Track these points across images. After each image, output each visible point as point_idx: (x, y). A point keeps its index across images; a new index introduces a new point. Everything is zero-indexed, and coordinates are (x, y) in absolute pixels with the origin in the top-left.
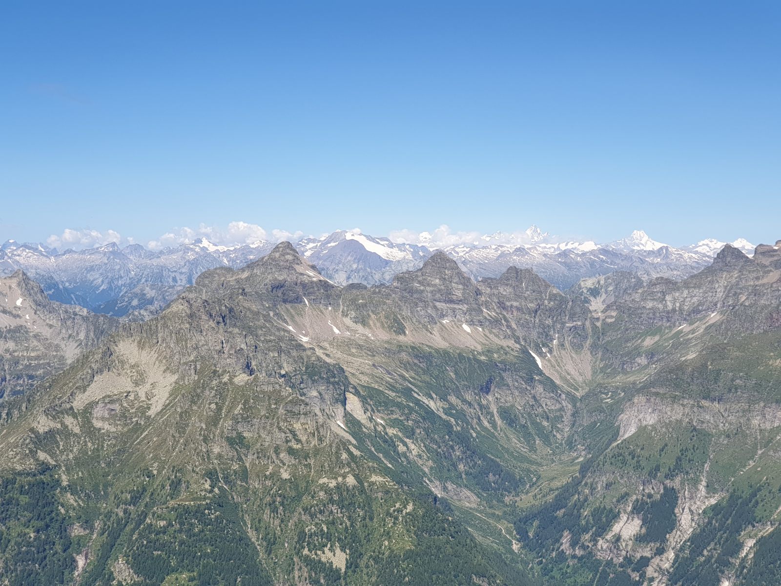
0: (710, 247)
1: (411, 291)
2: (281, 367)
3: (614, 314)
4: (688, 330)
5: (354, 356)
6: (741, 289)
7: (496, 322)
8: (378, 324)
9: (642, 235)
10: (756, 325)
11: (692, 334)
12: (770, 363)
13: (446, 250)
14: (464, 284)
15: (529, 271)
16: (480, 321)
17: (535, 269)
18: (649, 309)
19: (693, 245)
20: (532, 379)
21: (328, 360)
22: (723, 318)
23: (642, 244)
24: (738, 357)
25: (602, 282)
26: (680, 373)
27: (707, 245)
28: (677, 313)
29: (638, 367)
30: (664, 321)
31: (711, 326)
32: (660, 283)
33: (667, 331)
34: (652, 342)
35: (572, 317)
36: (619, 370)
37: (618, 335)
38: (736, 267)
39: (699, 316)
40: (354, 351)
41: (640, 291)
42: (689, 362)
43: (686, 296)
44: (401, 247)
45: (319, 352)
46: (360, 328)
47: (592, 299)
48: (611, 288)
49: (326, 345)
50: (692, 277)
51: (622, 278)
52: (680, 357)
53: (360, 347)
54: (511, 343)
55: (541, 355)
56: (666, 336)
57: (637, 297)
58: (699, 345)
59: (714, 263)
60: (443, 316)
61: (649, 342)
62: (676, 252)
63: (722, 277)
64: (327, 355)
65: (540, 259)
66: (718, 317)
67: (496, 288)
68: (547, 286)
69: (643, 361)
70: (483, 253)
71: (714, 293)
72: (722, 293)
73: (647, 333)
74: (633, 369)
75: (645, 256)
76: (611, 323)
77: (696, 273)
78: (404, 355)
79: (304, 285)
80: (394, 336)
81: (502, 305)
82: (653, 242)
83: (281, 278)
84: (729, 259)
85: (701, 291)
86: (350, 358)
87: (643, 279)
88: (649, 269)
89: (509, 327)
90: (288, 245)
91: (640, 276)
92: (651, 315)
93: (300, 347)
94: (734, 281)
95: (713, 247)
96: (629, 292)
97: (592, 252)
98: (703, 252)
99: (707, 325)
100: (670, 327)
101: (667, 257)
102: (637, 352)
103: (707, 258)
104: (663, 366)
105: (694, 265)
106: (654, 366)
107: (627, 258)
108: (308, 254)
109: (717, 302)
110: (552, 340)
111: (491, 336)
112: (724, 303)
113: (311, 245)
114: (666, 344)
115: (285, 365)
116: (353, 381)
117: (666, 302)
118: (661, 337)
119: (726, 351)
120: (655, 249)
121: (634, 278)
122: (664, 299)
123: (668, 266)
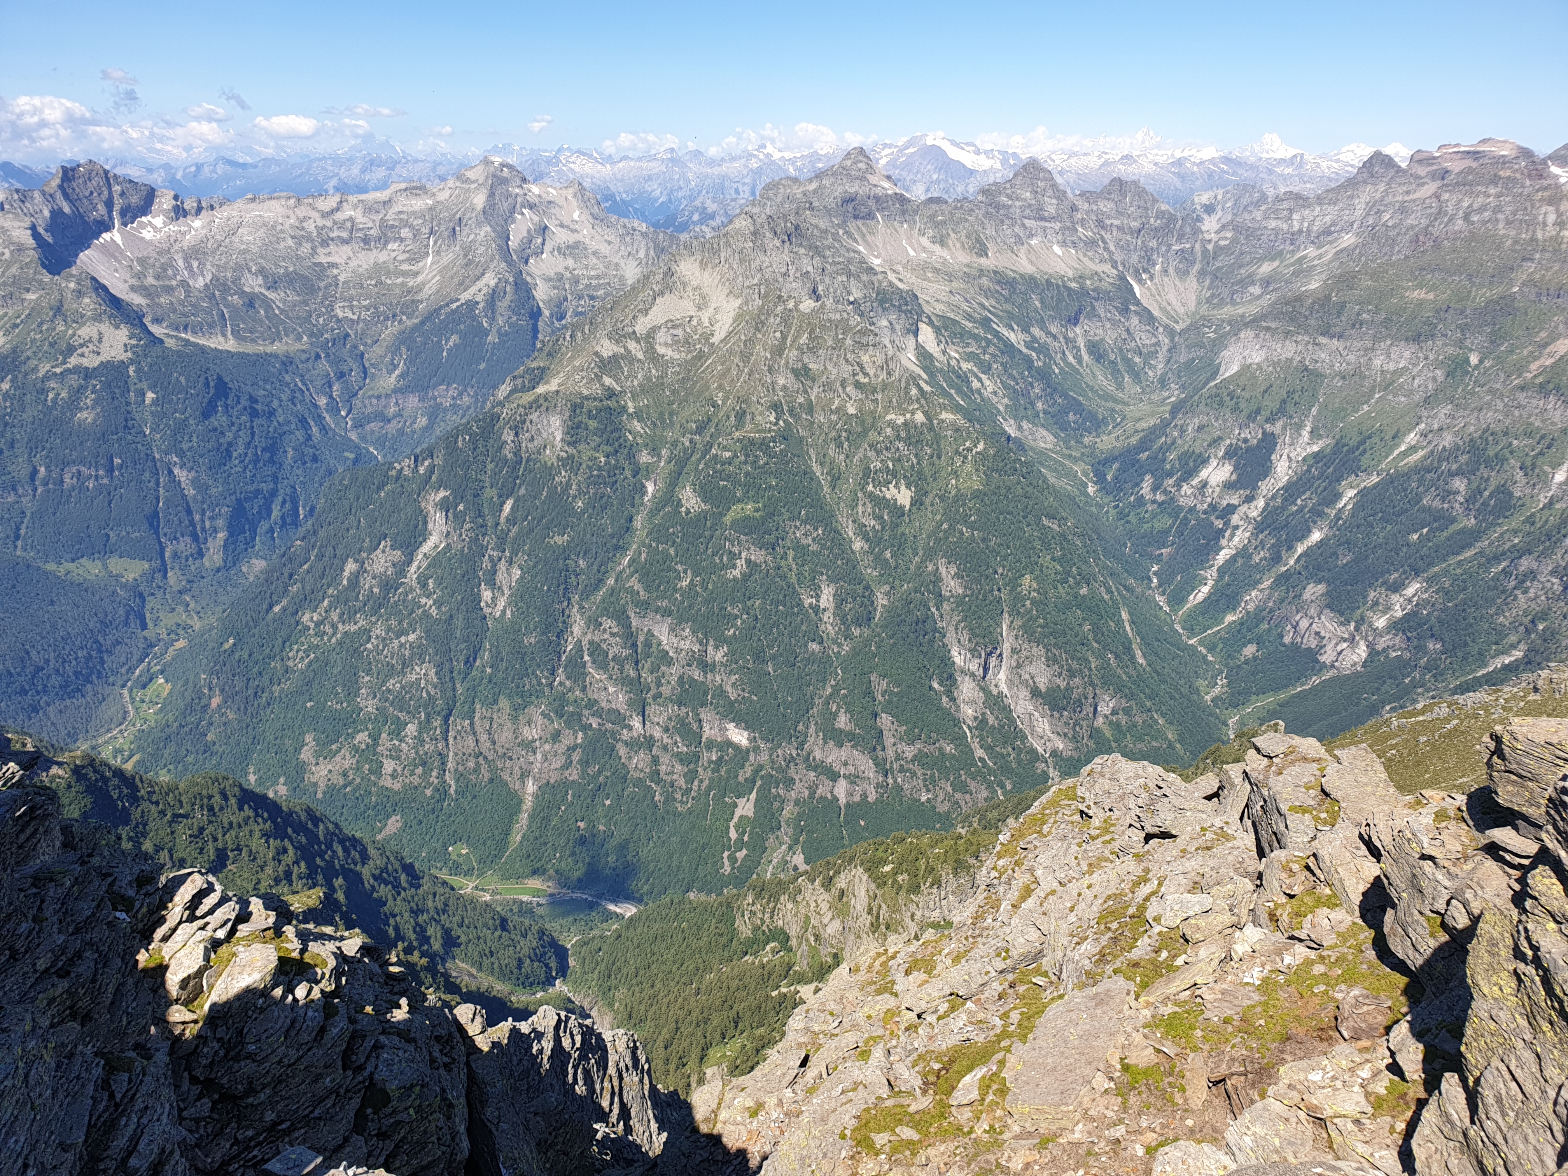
0: (1355, 154)
1: (998, 207)
2: (849, 293)
3: (1229, 235)
4: (1315, 255)
5: (929, 281)
6: (1385, 206)
7: (1091, 243)
8: (958, 245)
9: (1274, 139)
10: (1397, 249)
11: (1318, 260)
12: (1407, 294)
13: (1041, 157)
14: (1058, 198)
15: (1134, 183)
16: (1073, 242)
17: (1142, 180)
18: (1271, 229)
19: (1335, 152)
20: (1127, 310)
21: (901, 286)
22: (1358, 241)
23: (1273, 151)
24: (1369, 288)
25: (1220, 197)
26: (1298, 305)
27: (1353, 151)
28: (1304, 234)
29: (1250, 298)
30: (1287, 244)
31: (1341, 251)
32: (1288, 199)
33: (1289, 256)
34: (1270, 268)
35: (1181, 237)
36: (1228, 300)
37: (1231, 259)
38: (1384, 179)
39: (1329, 238)
40: (929, 275)
41: (1263, 208)
42: (1310, 292)
43: (1317, 214)
44: (989, 153)
45: (892, 277)
46: (937, 248)
47: (1205, 216)
48: (1229, 204)
49: (899, 268)
50: (1328, 191)
51: (1243, 192)
52: (1301, 286)
53: (936, 271)
54: (1107, 268)
55: (1140, 281)
56: (1287, 262)
57: (1258, 215)
58: (1325, 273)
59: (1358, 173)
60: (1031, 236)
61: (1266, 268)
62: (1313, 161)
63: (1364, 192)
64: (900, 280)
65: (1149, 168)
66: (1352, 240)
67: (1096, 203)
68: (1155, 201)
69: (1256, 290)
70: (1084, 161)
71: (1352, 211)
72: (1361, 211)
73: (1265, 258)
74: (1244, 299)
75: (1274, 166)
76: (1224, 245)
77: (1333, 186)
78: (984, 281)
79: (877, 199)
80: (975, 258)
81: (1100, 224)
82: (1286, 147)
83: (852, 190)
84: (1376, 168)
85: (1336, 208)
86: (925, 283)
87: (1268, 193)
88: (1278, 182)
89: (1106, 249)
90: (861, 151)
91: (1265, 190)
92: (1272, 237)
93: (870, 270)
94: (1378, 195)
95: (1359, 155)
96: (1249, 209)
97: (1212, 161)
98: (1346, 160)
99: (1338, 249)
100: (1293, 250)
101: (1301, 167)
102: (1250, 280)
103: (1349, 168)
104: (1278, 297)
105: (1333, 176)
106: (1268, 296)
107: (1253, 167)
108: (883, 162)
109: (1354, 221)
110: (1154, 265)
111: (1085, 260)
112: (1362, 223)
113: (887, 151)
114: (1286, 271)
115: (854, 291)
116: (927, 309)
117: (1292, 222)
118: (1281, 263)
119: (1356, 280)
120: (1288, 157)
121: (1258, 192)
122: (1290, 218)
123: (1301, 177)
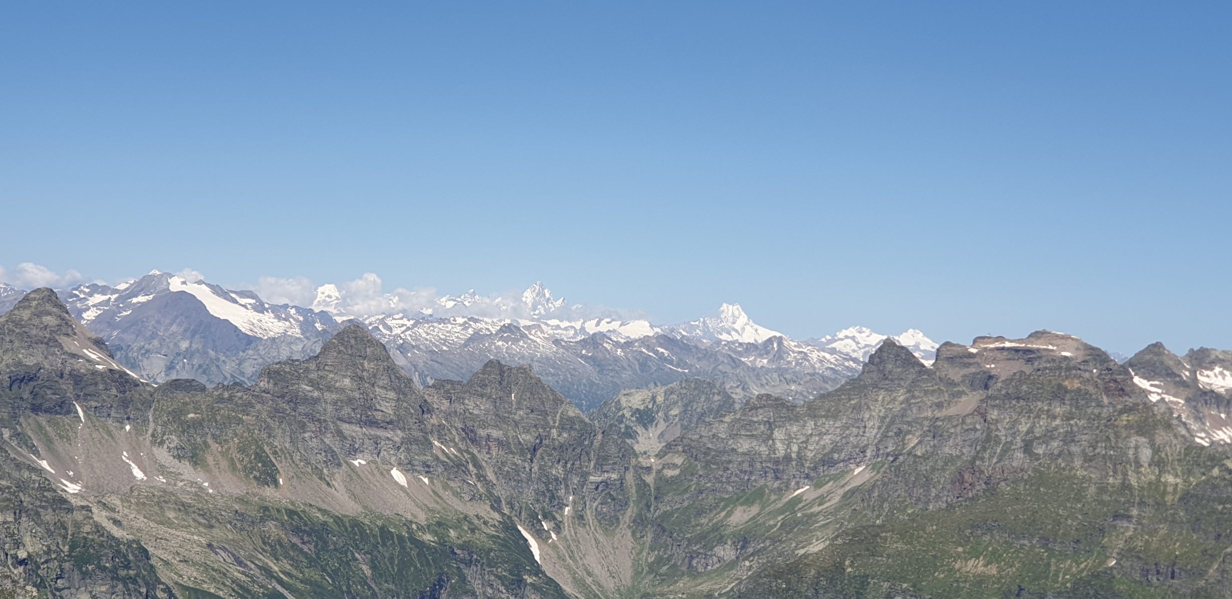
0: (858, 343)
1: (295, 400)
2: (18, 544)
3: (679, 460)
4: (813, 498)
5: (169, 523)
6: (909, 423)
7: (456, 468)
8: (224, 464)
9: (736, 313)
10: (934, 492)
11: (819, 505)
12: (957, 566)
13: (370, 321)
14: (398, 391)
15: (524, 371)
16: (426, 465)
17: (536, 367)
18: (743, 454)
19: (828, 337)
20: (520, 582)
21: (117, 532)
22: (876, 478)
23: (737, 331)
24: (900, 554)
25: (660, 399)
26: (794, 578)
27: (853, 338)
28: (794, 463)
29: (718, 565)
30: (769, 479)
31: (853, 492)
32: (765, 406)
33: (773, 497)
34: (746, 517)
35: (602, 463)
36: (684, 568)
37: (684, 501)
38: (902, 383)
39: (833, 471)
40: (171, 515)
41: (727, 419)
42: (811, 558)
43: (810, 432)
44: (279, 311)
45: (100, 516)
46: (186, 469)
47: (640, 429)
48: (675, 412)
49: (115, 501)
50: (822, 397)
51: (696, 392)
52: (796, 548)
53: (184, 508)
54: (484, 509)
55: (540, 534)
56: (771, 508)
57: (722, 430)
58: (832, 527)
59: (863, 372)
60: (354, 451)
61: (740, 517)
62: (797, 349)
63: (876, 400)
64: (117, 522)
65: (549, 349)
66: (867, 476)
67: (460, 400)
68: (558, 401)
69: (726, 552)
70: (439, 331)
71: (862, 430)
72: (876, 431)
73: (737, 500)
74: (709, 568)
75: (740, 354)
76: (672, 477)
77: (830, 389)
78: (272, 528)
79: (77, 378)
80: (254, 488)
81: (470, 435)
82: (756, 326)
83: (30, 362)
84: (890, 366)
85: (838, 424)
86: (162, 530)
87: (733, 396)
88: (747, 379)
89: (481, 477)
90: (49, 296)
91: (729, 391)
92: (745, 466)
93: (61, 503)
94: (897, 408)
95: (863, 343)
96: (707, 420)
97: (645, 341)
98: (845, 351)
99: (847, 488)
100: (780, 489)
101: (781, 357)
102: (716, 536)
103: (851, 363)
104: (763, 564)
105: (828, 373)
106: (747, 563)
107: (708, 355)
108: (90, 315)
109: (867, 446)
110: (561, 506)
111: (447, 495)
112: (878, 450)
113: (98, 298)
114: (772, 523)
115: (27, 539)
116: (165, 575)
117: (774, 443)
118: (763, 508)
119: (879, 540)
120: (760, 341)
121: (719, 394)
122: (770, 437)
123: (781, 372)
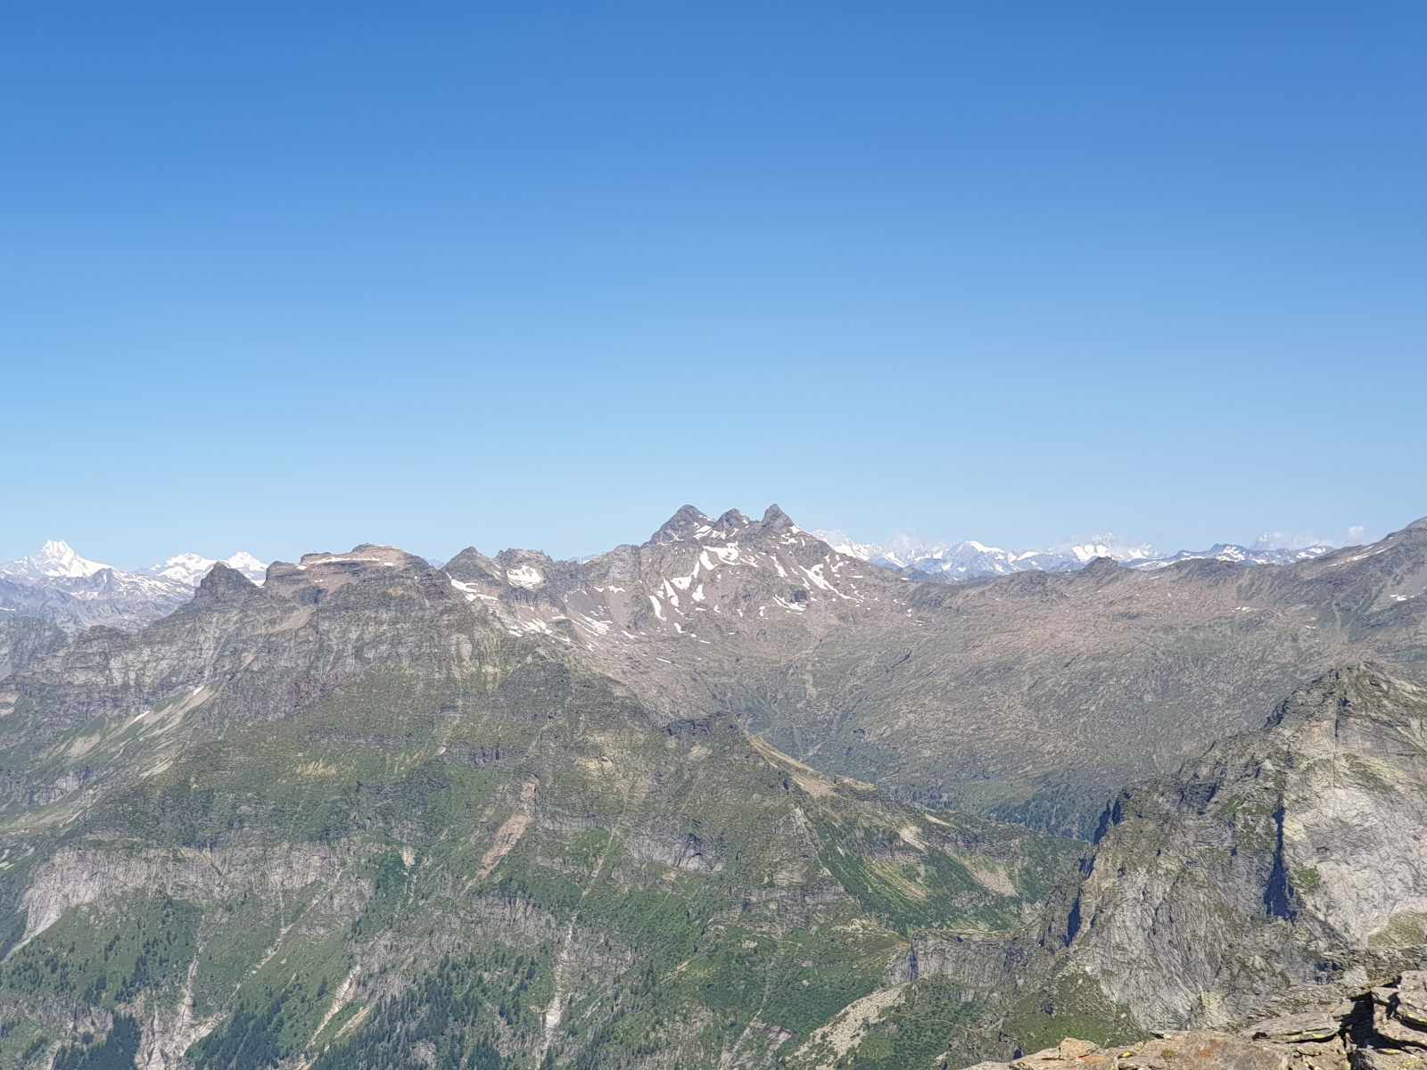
0: (188, 569)
3: (12, 699)
4: (153, 722)
6: (244, 642)
9: (62, 549)
10: (272, 704)
11: (161, 728)
12: (298, 771)
18: (80, 686)
19: (158, 566)
22: (215, 696)
23: (63, 566)
24: (243, 765)
26: (140, 801)
27: (183, 565)
28: (132, 690)
29: (61, 797)
30: (108, 708)
31: (193, 712)
32: (99, 638)
33: (113, 725)
34: (87, 747)
36: (25, 805)
37: (20, 738)
38: (235, 604)
39: (172, 694)
41: (61, 653)
42: (155, 779)
43: (147, 659)
48: (4, 650)
50: (157, 623)
51: (25, 630)
52: (140, 771)
56: (113, 735)
57: (55, 664)
58: (174, 749)
59: (196, 597)
61: (80, 747)
62: (128, 580)
63: (211, 623)
66: (206, 695)
69: (69, 784)
71: (198, 652)
72: (212, 652)
73: (77, 731)
74: (52, 800)
75: (69, 589)
76: (6, 716)
77: (164, 616)
82: (83, 561)
84: (221, 589)
85: (174, 648)
87: (65, 630)
88: (78, 612)
91: (61, 626)
92: (83, 698)
94: (231, 628)
95: (193, 569)
96: (39, 656)
98: (175, 577)
99: (187, 709)
100: (119, 717)
101: (111, 589)
102: (58, 768)
103: (183, 589)
104: (107, 791)
105: (160, 601)
106: (91, 792)
107: (34, 592)
109: (204, 667)
112: (216, 669)
114: (114, 750)
117: (110, 672)
118: (103, 737)
119: (222, 755)
120: (89, 575)
121: (50, 629)
122: (106, 667)
123: (113, 604)
